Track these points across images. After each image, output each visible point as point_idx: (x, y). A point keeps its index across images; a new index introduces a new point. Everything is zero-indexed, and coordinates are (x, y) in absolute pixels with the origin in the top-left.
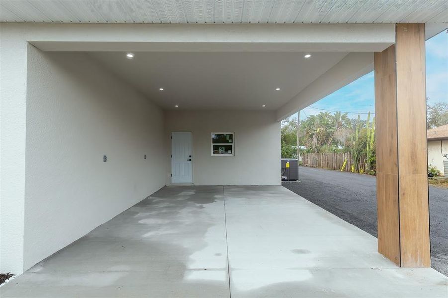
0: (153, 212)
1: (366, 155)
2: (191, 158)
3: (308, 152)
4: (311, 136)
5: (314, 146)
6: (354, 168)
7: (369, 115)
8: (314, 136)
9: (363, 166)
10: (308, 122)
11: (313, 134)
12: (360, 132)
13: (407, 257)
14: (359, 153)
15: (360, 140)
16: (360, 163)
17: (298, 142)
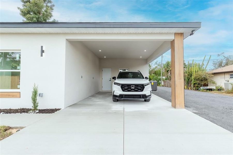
0: (98, 98)
1: (192, 81)
2: (110, 80)
3: (166, 79)
4: (168, 71)
5: (169, 76)
6: (186, 87)
7: (193, 61)
8: (169, 71)
9: (191, 86)
10: (166, 65)
11: (168, 70)
12: (189, 69)
13: (177, 105)
14: (189, 79)
15: (189, 73)
16: (189, 85)
17: (161, 74)
